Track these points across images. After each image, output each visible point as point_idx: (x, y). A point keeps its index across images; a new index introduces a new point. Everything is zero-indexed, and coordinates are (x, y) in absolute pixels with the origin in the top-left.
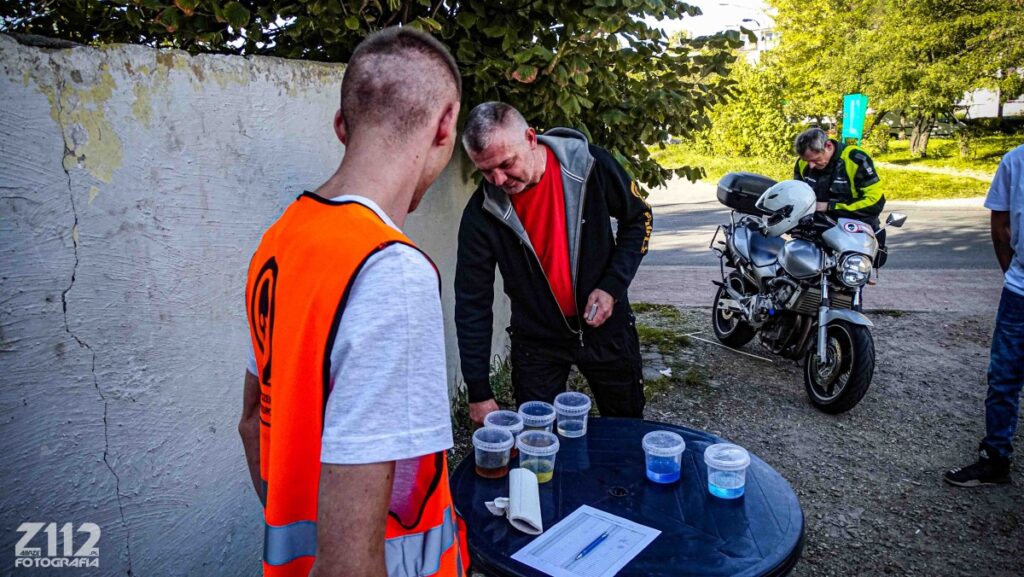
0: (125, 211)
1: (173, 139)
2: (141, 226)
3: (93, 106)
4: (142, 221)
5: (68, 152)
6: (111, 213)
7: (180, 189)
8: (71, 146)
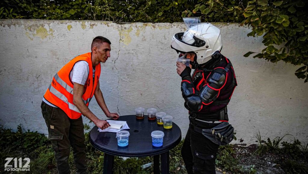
0: (130, 50)
1: (144, 39)
2: (132, 53)
3: (127, 33)
4: (133, 53)
5: (120, 40)
6: (127, 50)
7: (143, 48)
8: (121, 39)
